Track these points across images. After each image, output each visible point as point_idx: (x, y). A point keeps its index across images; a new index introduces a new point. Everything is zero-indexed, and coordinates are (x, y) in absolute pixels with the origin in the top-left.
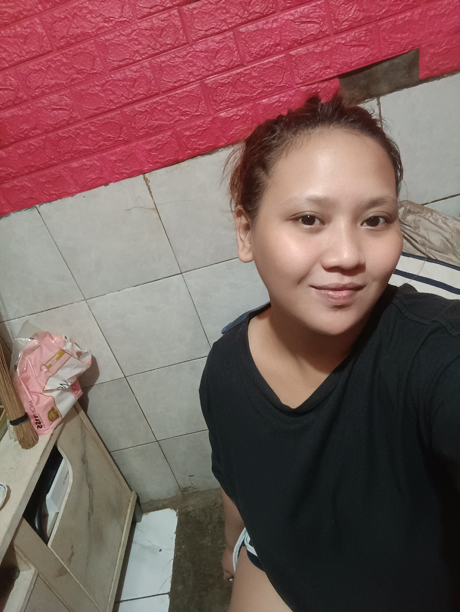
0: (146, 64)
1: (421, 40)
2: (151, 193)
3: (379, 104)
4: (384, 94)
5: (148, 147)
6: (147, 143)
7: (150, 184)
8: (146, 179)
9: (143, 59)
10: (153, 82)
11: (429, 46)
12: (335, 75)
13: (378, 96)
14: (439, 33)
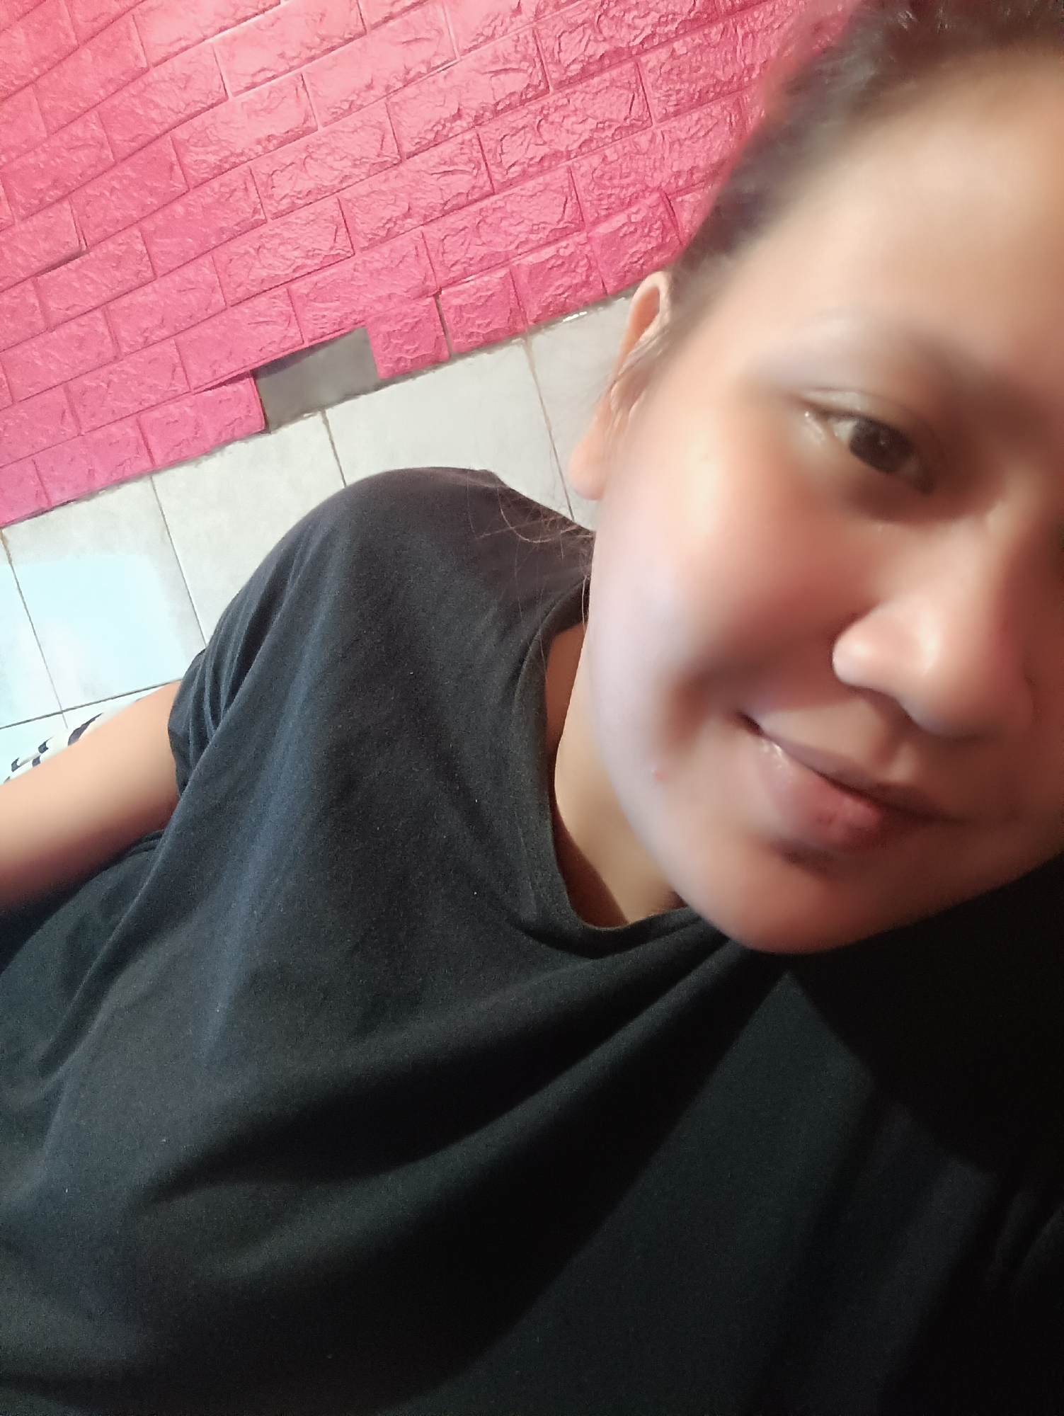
1: (364, 311)
2: (11, 562)
3: (326, 422)
4: (331, 405)
7: (9, 546)
11: (378, 319)
12: (244, 370)
13: (322, 408)
14: (390, 296)
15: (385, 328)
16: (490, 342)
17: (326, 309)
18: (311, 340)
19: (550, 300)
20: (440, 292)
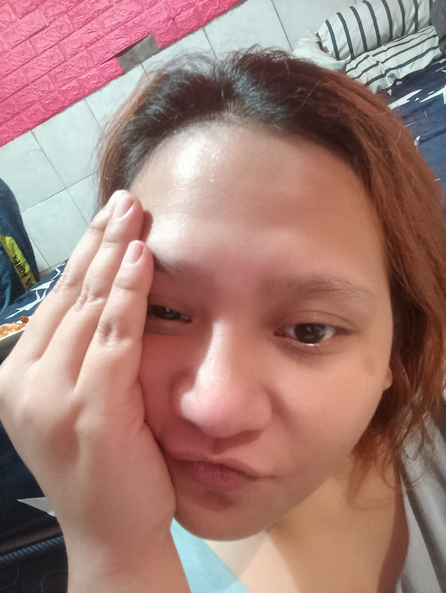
0: (20, 71)
1: (151, 28)
2: (37, 140)
3: (143, 67)
4: (143, 61)
5: (30, 114)
6: (29, 112)
7: (35, 135)
8: (32, 133)
9: (18, 68)
10: (25, 79)
11: (156, 30)
12: (113, 55)
13: (141, 62)
14: (159, 22)
15: (158, 32)
16: (192, 31)
17: (138, 30)
18: (134, 41)
19: (209, 15)
20: (174, 18)
